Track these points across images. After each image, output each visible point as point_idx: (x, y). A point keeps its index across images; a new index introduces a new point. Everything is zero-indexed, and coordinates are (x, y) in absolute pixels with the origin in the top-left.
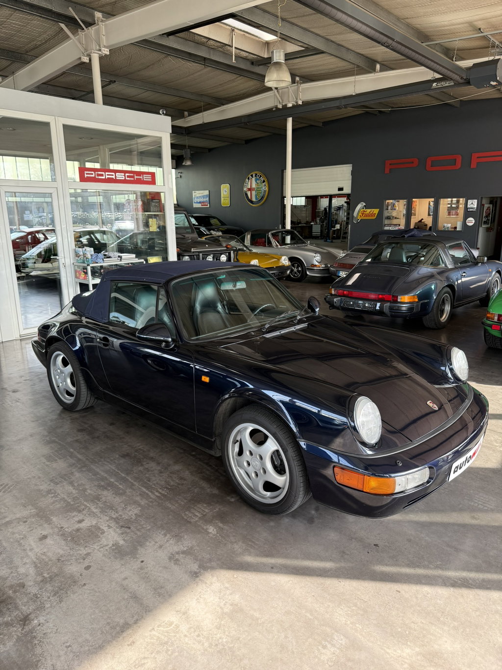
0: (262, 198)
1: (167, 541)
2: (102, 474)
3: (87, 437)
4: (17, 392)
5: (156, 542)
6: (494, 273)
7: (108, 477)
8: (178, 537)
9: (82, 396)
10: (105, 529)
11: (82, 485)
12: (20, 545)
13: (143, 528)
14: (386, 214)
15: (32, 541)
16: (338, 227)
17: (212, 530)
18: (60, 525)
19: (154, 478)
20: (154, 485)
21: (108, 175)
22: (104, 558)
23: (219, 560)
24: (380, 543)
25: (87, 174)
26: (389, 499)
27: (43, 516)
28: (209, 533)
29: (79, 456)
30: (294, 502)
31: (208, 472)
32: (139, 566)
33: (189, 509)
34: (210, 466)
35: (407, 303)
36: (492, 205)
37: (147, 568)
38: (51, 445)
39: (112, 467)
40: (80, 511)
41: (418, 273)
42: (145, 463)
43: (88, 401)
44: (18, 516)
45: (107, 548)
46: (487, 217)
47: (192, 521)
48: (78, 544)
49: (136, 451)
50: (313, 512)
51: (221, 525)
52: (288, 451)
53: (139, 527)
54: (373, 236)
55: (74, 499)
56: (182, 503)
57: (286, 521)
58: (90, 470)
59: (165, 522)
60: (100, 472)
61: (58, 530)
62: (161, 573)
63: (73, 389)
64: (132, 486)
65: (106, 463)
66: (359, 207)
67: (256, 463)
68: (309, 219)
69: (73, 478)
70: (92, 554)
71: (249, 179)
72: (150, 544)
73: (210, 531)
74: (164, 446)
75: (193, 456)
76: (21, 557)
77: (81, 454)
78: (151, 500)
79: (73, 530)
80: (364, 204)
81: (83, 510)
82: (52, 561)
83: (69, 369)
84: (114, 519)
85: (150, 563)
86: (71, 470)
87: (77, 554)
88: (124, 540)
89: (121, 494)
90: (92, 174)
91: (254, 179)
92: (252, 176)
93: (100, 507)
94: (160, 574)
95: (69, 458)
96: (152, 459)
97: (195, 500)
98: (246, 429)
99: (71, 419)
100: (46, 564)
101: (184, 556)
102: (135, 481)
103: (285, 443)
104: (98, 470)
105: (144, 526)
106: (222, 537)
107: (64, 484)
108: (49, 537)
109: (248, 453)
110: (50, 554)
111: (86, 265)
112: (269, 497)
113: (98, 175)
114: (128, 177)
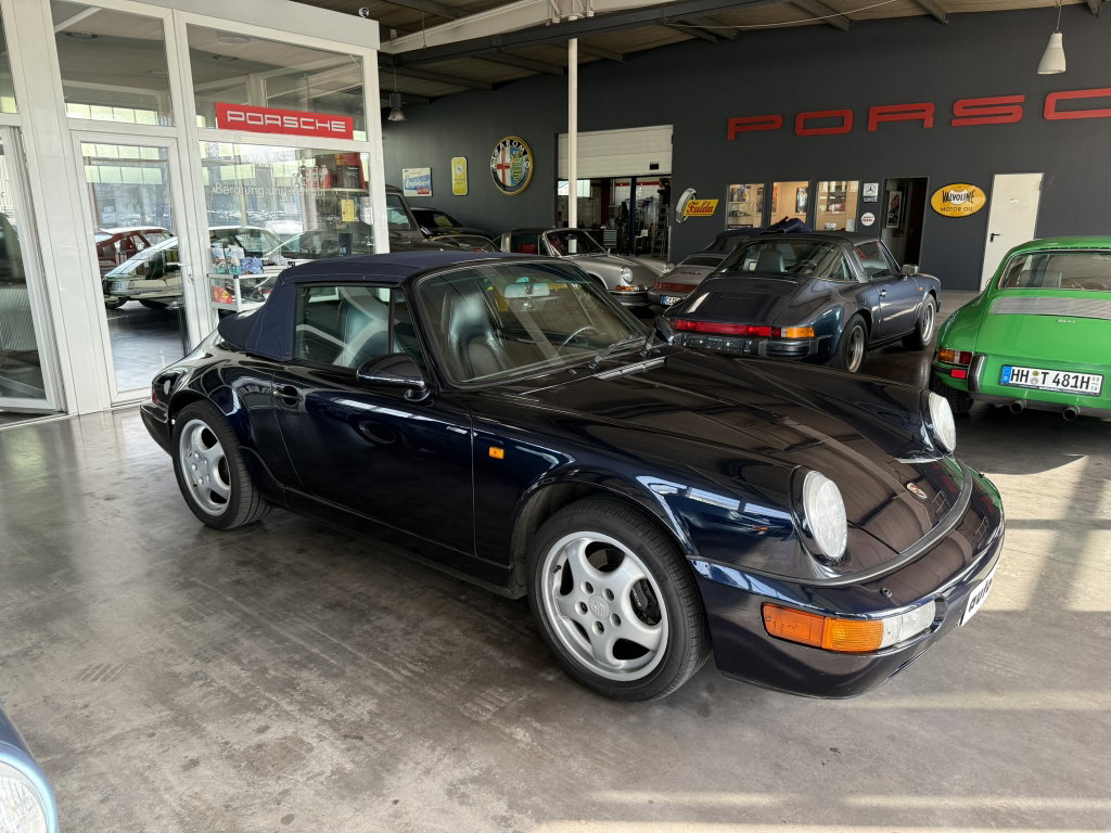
0: (522, 181)
1: (439, 760)
2: (295, 639)
3: (257, 575)
4: (113, 498)
5: (418, 763)
6: (926, 294)
7: (306, 645)
8: (458, 752)
9: (243, 500)
10: (314, 742)
11: (257, 661)
12: (145, 780)
13: (388, 737)
14: (731, 207)
15: (168, 772)
16: (645, 233)
17: (521, 734)
18: (222, 738)
19: (395, 645)
20: (398, 656)
21: (269, 119)
22: (317, 798)
23: (545, 791)
24: (841, 747)
25: (231, 115)
26: (866, 661)
27: (186, 721)
28: (516, 741)
29: (246, 609)
30: (678, 676)
31: (495, 630)
32: (391, 811)
33: (470, 698)
34: (498, 619)
35: (796, 340)
36: (901, 193)
37: (407, 814)
38: (190, 591)
39: (310, 626)
40: (259, 711)
41: (812, 290)
42: (373, 618)
43: (253, 510)
44: (136, 724)
45: (322, 778)
46: (893, 211)
47: (481, 719)
48: (262, 775)
49: (354, 596)
50: (705, 695)
51: (536, 725)
52: (666, 579)
53: (379, 736)
54: (718, 239)
55: (245, 688)
56: (457, 688)
57: (658, 712)
58: (269, 634)
59: (429, 724)
60: (290, 637)
61: (219, 749)
62: (435, 822)
63: (224, 489)
64: (354, 660)
65: (300, 620)
66: (685, 196)
67: (600, 605)
68: (597, 220)
69: (239, 650)
70: (293, 792)
71: (499, 148)
72: (406, 767)
73: (518, 738)
74: (404, 586)
75: (464, 602)
76: (150, 805)
77: (248, 606)
78: (395, 684)
79: (250, 747)
80: (694, 192)
81: (266, 707)
82: (212, 809)
83: (217, 450)
84: (329, 722)
85: (411, 805)
86: (232, 636)
87: (264, 793)
88: (353, 761)
89: (336, 676)
90: (241, 116)
91: (508, 149)
92: (504, 143)
93: (297, 701)
94: (435, 825)
95: (228, 614)
96: (385, 609)
97: (481, 681)
98: (577, 543)
99: (223, 544)
100: (203, 815)
101: (476, 787)
102: (360, 651)
103: (660, 564)
104: (284, 633)
105: (389, 733)
106: (542, 746)
107: (223, 660)
108: (202, 764)
109: (583, 588)
110: (209, 797)
111: (231, 277)
112: (623, 669)
113: (252, 118)
114: (305, 123)
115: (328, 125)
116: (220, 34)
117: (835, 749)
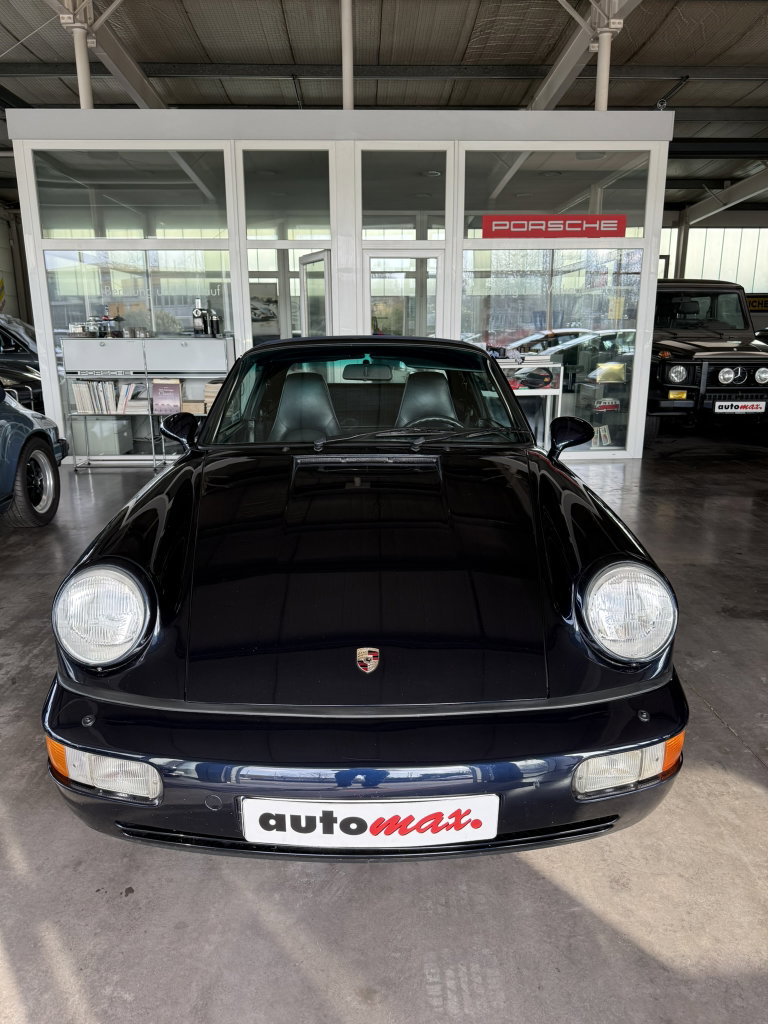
113: (515, 226)
114: (571, 226)
115: (597, 225)
117: (130, 891)
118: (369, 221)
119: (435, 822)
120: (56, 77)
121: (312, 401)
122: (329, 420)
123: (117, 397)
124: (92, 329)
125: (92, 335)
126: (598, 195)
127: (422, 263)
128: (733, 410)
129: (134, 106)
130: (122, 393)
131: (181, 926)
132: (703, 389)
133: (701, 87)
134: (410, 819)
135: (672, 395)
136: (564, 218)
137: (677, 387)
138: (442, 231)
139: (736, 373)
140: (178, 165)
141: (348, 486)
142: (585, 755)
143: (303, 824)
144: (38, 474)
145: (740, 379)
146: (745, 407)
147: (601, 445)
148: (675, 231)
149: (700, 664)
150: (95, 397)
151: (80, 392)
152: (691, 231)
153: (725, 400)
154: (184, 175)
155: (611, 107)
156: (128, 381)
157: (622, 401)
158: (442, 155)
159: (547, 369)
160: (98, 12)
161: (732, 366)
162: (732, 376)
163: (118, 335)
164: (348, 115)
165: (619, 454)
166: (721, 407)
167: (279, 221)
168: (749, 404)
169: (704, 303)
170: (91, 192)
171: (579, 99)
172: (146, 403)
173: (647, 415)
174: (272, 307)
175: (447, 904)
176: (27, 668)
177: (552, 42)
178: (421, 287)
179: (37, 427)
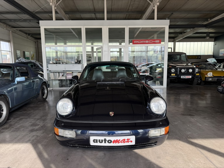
21: (142, 42)
25: (135, 42)
113: (139, 42)
114: (150, 42)
115: (155, 41)
116: (152, 28)
117: (68, 159)
118: (110, 42)
119: (124, 141)
120: (48, 14)
121: (99, 74)
122: (103, 78)
123: (59, 76)
124: (54, 62)
125: (55, 63)
126: (156, 36)
127: (120, 49)
128: (185, 78)
129: (63, 20)
130: (60, 75)
131: (78, 164)
132: (178, 73)
133: (175, 15)
134: (120, 140)
135: (172, 75)
136: (149, 40)
137: (173, 73)
138: (124, 43)
139: (185, 70)
140: (71, 31)
141: (106, 89)
142: (150, 129)
143: (101, 141)
144: (44, 90)
145: (186, 71)
146: (187, 77)
147: (158, 85)
148: (173, 43)
149: (176, 123)
150: (54, 76)
151: (52, 75)
152: (176, 43)
153: (183, 75)
154: (72, 33)
155: (158, 19)
156: (61, 72)
157: (162, 76)
158: (124, 28)
159: (146, 70)
160: (57, 2)
161: (184, 69)
162: (184, 71)
163: (60, 63)
164: (106, 21)
165: (162, 87)
166: (182, 77)
167: (92, 42)
168: (188, 76)
169: (178, 57)
170: (55, 36)
171: (151, 18)
172: (65, 77)
173: (167, 79)
174: (90, 58)
175: (127, 161)
176: (44, 125)
177: (146, 7)
178: (120, 54)
179: (44, 81)
